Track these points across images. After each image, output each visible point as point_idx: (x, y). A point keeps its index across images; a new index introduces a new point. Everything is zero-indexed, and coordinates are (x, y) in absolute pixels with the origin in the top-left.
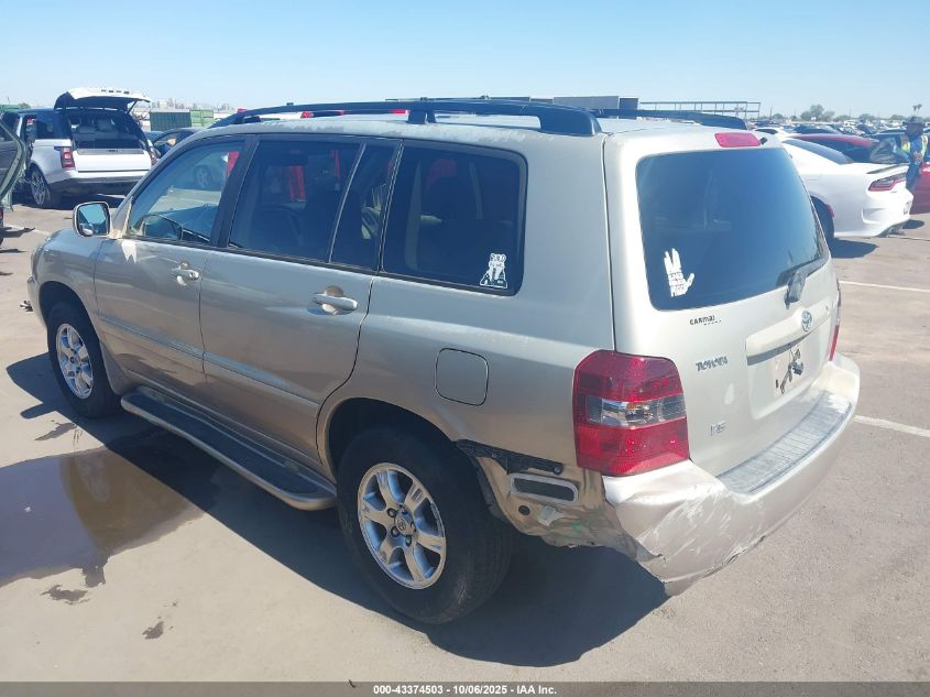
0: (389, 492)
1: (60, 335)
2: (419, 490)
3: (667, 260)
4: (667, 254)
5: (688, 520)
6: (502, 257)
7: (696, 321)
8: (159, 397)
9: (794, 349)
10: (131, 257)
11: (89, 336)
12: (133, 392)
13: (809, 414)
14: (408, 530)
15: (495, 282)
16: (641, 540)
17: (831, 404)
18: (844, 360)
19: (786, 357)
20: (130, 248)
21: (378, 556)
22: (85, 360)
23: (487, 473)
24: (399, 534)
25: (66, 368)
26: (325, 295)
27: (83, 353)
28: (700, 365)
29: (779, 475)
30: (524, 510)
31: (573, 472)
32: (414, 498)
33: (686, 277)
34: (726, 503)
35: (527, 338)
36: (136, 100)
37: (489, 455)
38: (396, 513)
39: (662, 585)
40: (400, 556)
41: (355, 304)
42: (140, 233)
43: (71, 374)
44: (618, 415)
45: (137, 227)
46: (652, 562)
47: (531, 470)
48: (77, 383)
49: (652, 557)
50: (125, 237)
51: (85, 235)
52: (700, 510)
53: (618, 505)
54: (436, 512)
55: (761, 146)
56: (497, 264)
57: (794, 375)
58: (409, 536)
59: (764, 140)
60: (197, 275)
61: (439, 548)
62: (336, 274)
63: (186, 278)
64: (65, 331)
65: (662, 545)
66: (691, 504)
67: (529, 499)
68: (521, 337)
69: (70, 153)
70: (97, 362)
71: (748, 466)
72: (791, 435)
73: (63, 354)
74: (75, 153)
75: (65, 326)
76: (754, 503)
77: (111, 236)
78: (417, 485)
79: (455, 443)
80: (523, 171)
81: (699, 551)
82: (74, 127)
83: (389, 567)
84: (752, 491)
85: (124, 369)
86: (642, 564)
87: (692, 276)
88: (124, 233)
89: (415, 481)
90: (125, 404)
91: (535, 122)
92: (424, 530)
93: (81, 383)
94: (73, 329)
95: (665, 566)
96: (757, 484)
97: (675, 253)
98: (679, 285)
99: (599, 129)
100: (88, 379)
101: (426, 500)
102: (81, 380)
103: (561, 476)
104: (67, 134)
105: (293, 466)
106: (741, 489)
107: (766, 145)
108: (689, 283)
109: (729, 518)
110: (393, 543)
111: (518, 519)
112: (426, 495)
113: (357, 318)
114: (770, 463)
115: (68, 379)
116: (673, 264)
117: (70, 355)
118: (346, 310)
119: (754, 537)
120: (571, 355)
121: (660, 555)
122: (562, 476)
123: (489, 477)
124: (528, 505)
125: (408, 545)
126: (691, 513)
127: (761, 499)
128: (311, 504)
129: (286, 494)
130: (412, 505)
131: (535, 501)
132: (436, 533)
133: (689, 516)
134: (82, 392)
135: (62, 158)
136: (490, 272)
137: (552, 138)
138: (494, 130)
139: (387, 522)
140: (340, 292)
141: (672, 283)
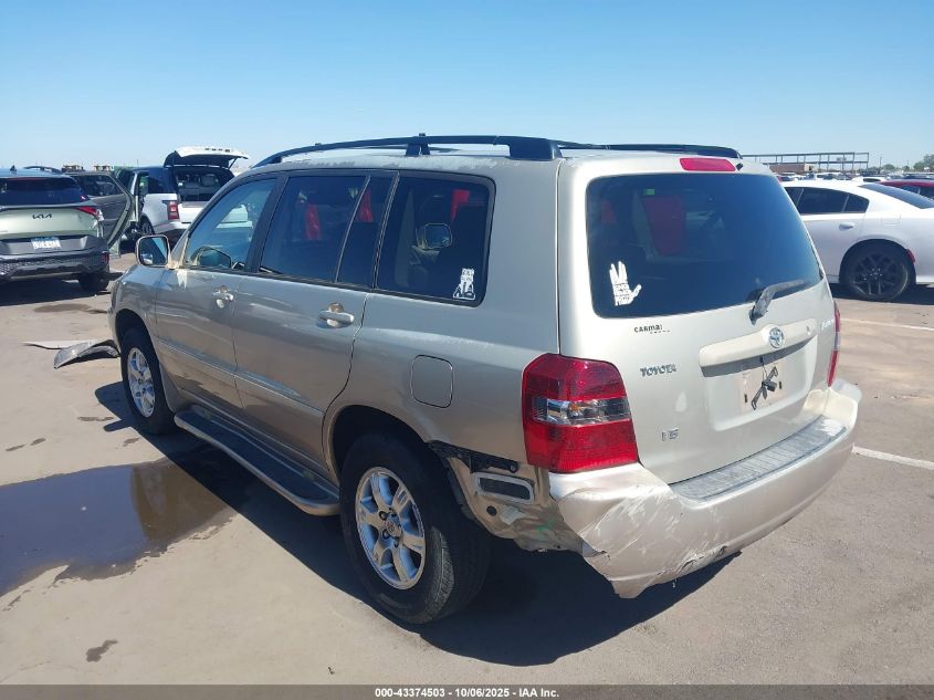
0: (382, 496)
1: (130, 357)
2: (404, 493)
3: (613, 272)
4: (613, 266)
5: (629, 518)
6: (472, 272)
7: (641, 329)
8: (207, 415)
9: (769, 367)
10: (183, 284)
11: (152, 360)
12: (187, 411)
13: (794, 435)
14: (396, 532)
15: (465, 294)
16: (583, 535)
17: (823, 427)
18: (848, 387)
19: (759, 374)
20: (183, 276)
21: (372, 558)
22: (149, 381)
23: (456, 472)
24: (390, 536)
25: (135, 388)
26: (330, 311)
27: (147, 374)
28: (644, 371)
29: (739, 486)
30: (492, 511)
31: (527, 471)
32: (399, 500)
33: (632, 288)
34: (671, 506)
35: (487, 344)
36: (236, 157)
37: (455, 455)
38: (387, 515)
39: (610, 583)
40: (389, 558)
41: (352, 318)
42: (195, 263)
43: (139, 394)
44: (562, 413)
45: (193, 259)
46: (597, 558)
47: (491, 469)
48: (143, 401)
49: (596, 553)
50: (181, 267)
51: (145, 264)
52: (642, 509)
53: (560, 499)
54: (417, 512)
55: (737, 171)
56: (467, 277)
57: (768, 391)
58: (397, 538)
59: (740, 166)
60: (232, 297)
61: (420, 548)
62: (338, 292)
63: (224, 301)
64: (135, 355)
65: (604, 542)
66: (632, 502)
67: (494, 500)
68: (483, 343)
69: (176, 206)
70: (157, 384)
71: (710, 477)
72: (769, 453)
73: (133, 376)
74: (180, 206)
75: (135, 350)
76: (706, 510)
77: (169, 266)
78: (402, 488)
79: (427, 444)
80: (492, 192)
81: (644, 552)
82: (181, 184)
83: (381, 568)
84: (705, 498)
85: (179, 389)
86: (587, 559)
87: (639, 287)
88: (181, 264)
89: (400, 483)
90: (178, 422)
91: (505, 149)
92: (408, 531)
93: (146, 403)
94: (140, 353)
95: (609, 564)
96: (713, 492)
97: (622, 266)
98: (624, 294)
99: (559, 155)
100: (151, 398)
101: (410, 502)
102: (146, 400)
103: (516, 474)
104: (175, 189)
105: (309, 474)
106: (695, 496)
107: (742, 171)
108: (635, 293)
109: (676, 521)
110: (384, 545)
111: (487, 520)
112: (409, 497)
113: (354, 331)
114: (733, 475)
115: (136, 398)
116: (618, 276)
117: (138, 376)
118: (345, 323)
119: (711, 546)
120: (520, 358)
121: (603, 552)
122: (518, 474)
123: (458, 477)
124: (495, 505)
125: (396, 546)
126: (632, 511)
127: (714, 507)
128: (321, 509)
129: (298, 499)
130: (399, 508)
131: (500, 502)
132: (417, 534)
133: (630, 514)
134: (147, 411)
135: (169, 211)
136: (461, 286)
137: (518, 163)
138: (471, 159)
139: (379, 524)
140: (341, 309)
141: (616, 291)
